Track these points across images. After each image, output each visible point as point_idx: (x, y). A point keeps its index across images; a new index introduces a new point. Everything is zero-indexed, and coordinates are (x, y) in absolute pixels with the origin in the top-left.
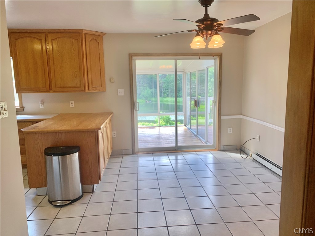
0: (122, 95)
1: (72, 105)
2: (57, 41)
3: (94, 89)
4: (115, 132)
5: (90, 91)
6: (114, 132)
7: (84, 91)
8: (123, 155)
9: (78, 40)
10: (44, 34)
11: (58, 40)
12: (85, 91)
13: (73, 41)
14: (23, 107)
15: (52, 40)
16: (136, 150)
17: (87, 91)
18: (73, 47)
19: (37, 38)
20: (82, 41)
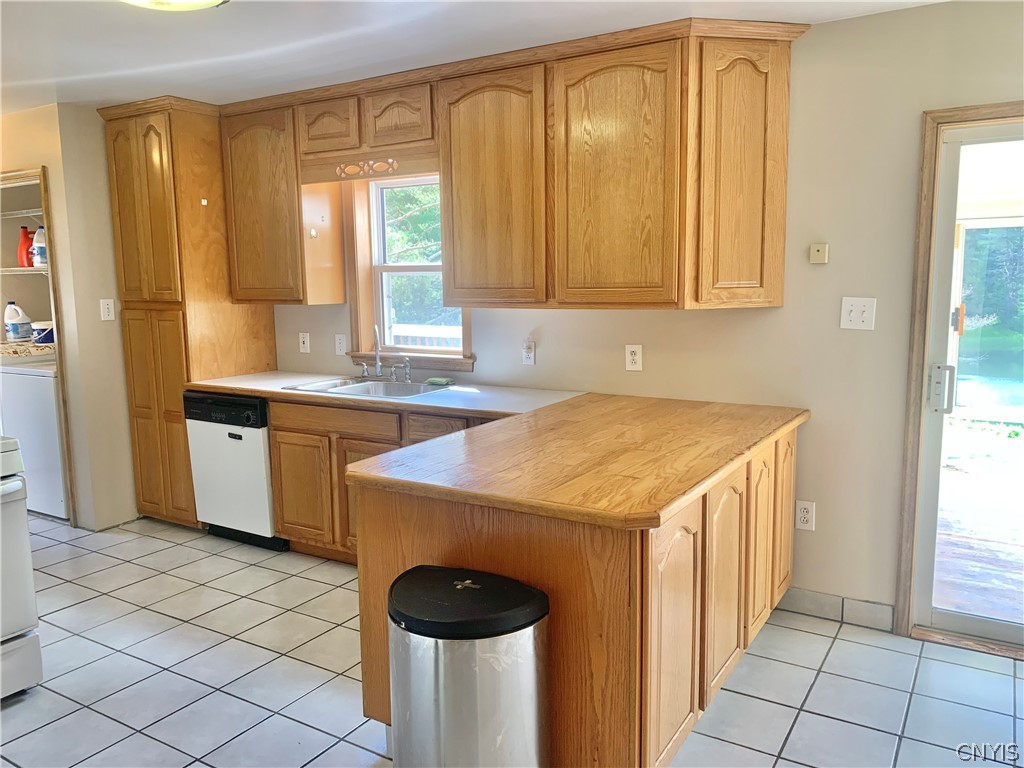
0: (864, 327)
1: (634, 362)
2: (585, 88)
3: (724, 294)
4: (813, 507)
5: (704, 306)
6: (806, 504)
7: (675, 304)
8: (842, 622)
9: (666, 71)
10: (543, 65)
11: (587, 84)
12: (680, 306)
13: (648, 81)
14: (470, 358)
15: (567, 87)
16: (915, 616)
17: (689, 304)
18: (646, 108)
19: (518, 89)
20: (684, 73)
